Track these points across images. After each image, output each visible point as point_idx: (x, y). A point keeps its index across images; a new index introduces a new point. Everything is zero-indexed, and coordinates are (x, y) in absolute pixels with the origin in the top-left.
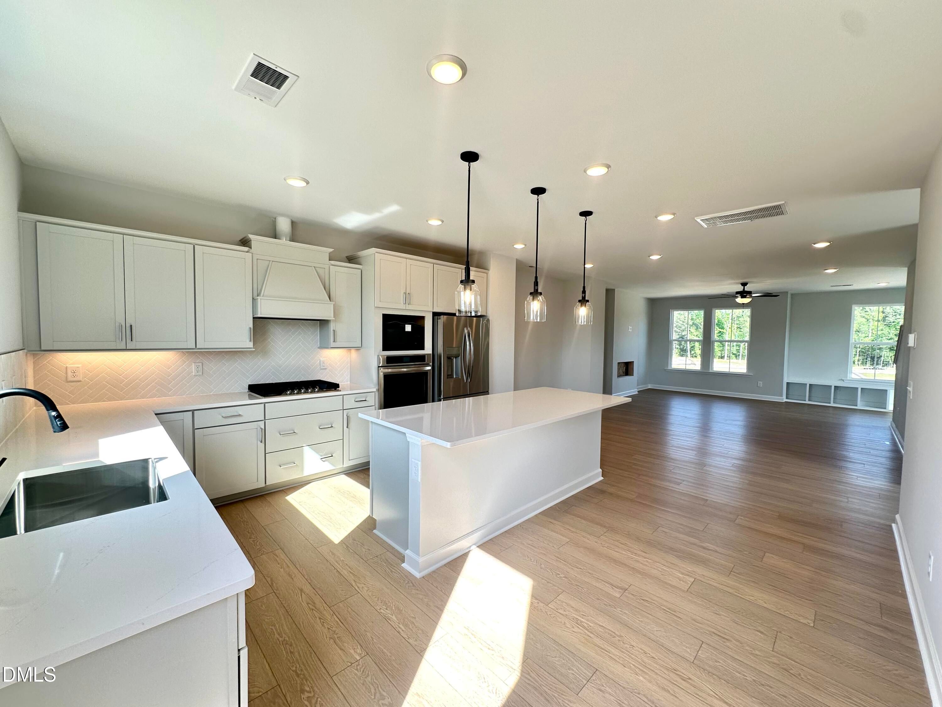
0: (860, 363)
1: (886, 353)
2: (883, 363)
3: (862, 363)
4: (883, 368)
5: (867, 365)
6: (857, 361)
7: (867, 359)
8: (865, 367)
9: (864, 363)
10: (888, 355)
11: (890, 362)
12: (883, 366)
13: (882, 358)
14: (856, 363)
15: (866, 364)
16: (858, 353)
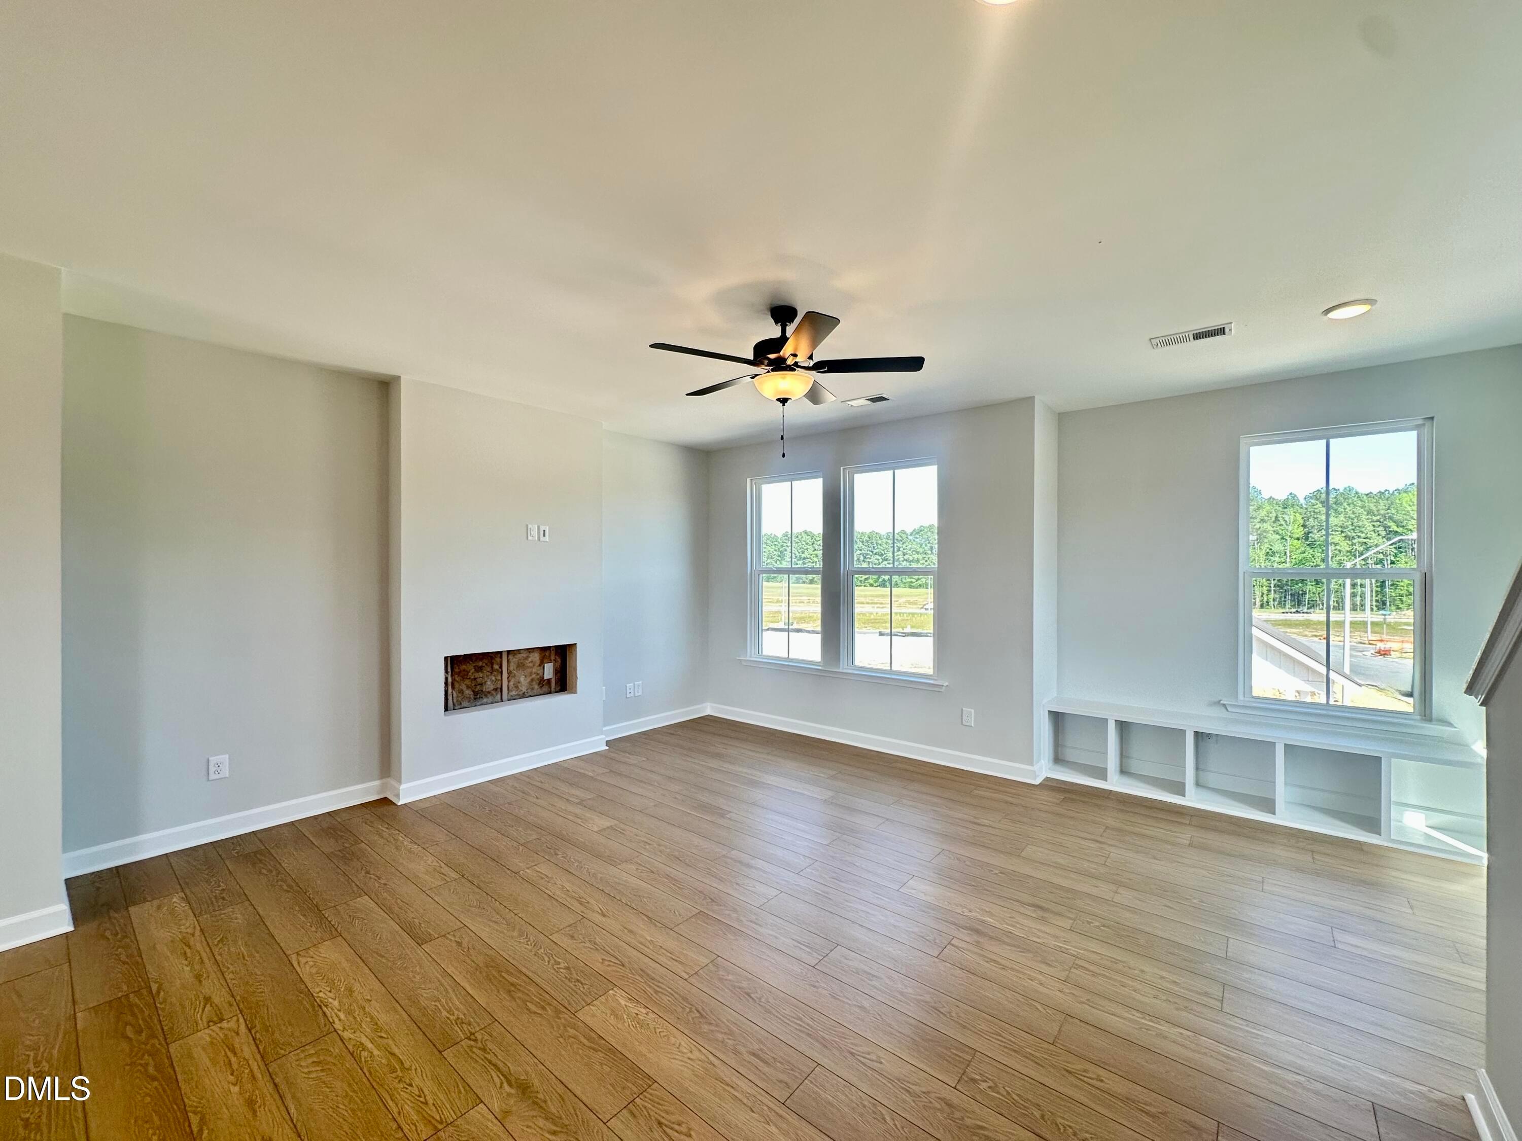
0: (1276, 603)
1: (1311, 587)
2: (1308, 604)
3: (1280, 603)
4: (1309, 611)
5: (1287, 606)
6: (1271, 600)
7: (1285, 598)
8: (1284, 610)
9: (1282, 604)
10: (1314, 590)
11: (1318, 602)
12: (1308, 608)
13: (1307, 596)
14: (1271, 603)
15: (1285, 605)
16: (1273, 588)
